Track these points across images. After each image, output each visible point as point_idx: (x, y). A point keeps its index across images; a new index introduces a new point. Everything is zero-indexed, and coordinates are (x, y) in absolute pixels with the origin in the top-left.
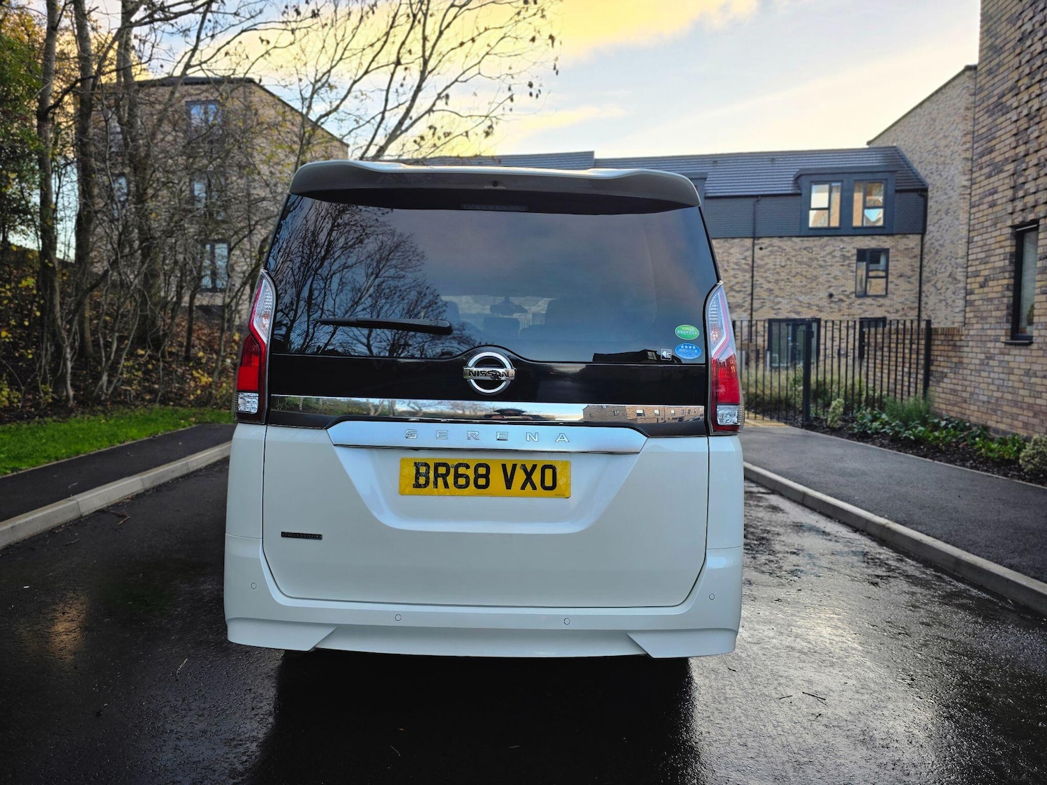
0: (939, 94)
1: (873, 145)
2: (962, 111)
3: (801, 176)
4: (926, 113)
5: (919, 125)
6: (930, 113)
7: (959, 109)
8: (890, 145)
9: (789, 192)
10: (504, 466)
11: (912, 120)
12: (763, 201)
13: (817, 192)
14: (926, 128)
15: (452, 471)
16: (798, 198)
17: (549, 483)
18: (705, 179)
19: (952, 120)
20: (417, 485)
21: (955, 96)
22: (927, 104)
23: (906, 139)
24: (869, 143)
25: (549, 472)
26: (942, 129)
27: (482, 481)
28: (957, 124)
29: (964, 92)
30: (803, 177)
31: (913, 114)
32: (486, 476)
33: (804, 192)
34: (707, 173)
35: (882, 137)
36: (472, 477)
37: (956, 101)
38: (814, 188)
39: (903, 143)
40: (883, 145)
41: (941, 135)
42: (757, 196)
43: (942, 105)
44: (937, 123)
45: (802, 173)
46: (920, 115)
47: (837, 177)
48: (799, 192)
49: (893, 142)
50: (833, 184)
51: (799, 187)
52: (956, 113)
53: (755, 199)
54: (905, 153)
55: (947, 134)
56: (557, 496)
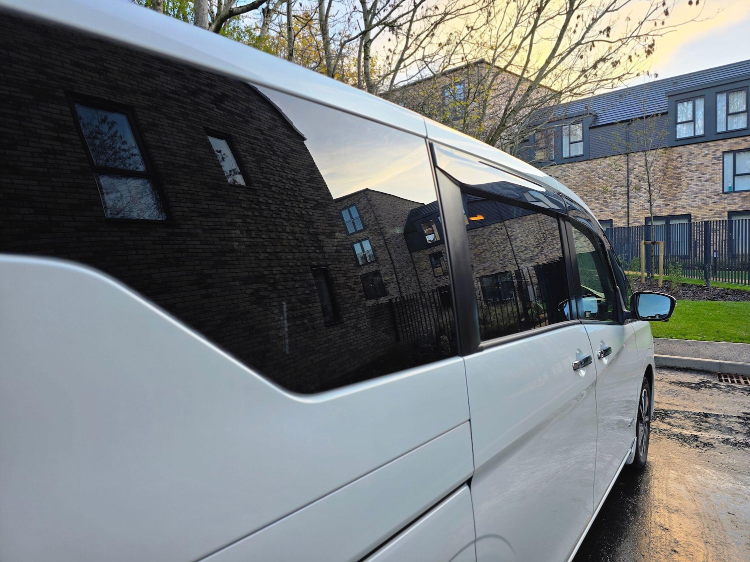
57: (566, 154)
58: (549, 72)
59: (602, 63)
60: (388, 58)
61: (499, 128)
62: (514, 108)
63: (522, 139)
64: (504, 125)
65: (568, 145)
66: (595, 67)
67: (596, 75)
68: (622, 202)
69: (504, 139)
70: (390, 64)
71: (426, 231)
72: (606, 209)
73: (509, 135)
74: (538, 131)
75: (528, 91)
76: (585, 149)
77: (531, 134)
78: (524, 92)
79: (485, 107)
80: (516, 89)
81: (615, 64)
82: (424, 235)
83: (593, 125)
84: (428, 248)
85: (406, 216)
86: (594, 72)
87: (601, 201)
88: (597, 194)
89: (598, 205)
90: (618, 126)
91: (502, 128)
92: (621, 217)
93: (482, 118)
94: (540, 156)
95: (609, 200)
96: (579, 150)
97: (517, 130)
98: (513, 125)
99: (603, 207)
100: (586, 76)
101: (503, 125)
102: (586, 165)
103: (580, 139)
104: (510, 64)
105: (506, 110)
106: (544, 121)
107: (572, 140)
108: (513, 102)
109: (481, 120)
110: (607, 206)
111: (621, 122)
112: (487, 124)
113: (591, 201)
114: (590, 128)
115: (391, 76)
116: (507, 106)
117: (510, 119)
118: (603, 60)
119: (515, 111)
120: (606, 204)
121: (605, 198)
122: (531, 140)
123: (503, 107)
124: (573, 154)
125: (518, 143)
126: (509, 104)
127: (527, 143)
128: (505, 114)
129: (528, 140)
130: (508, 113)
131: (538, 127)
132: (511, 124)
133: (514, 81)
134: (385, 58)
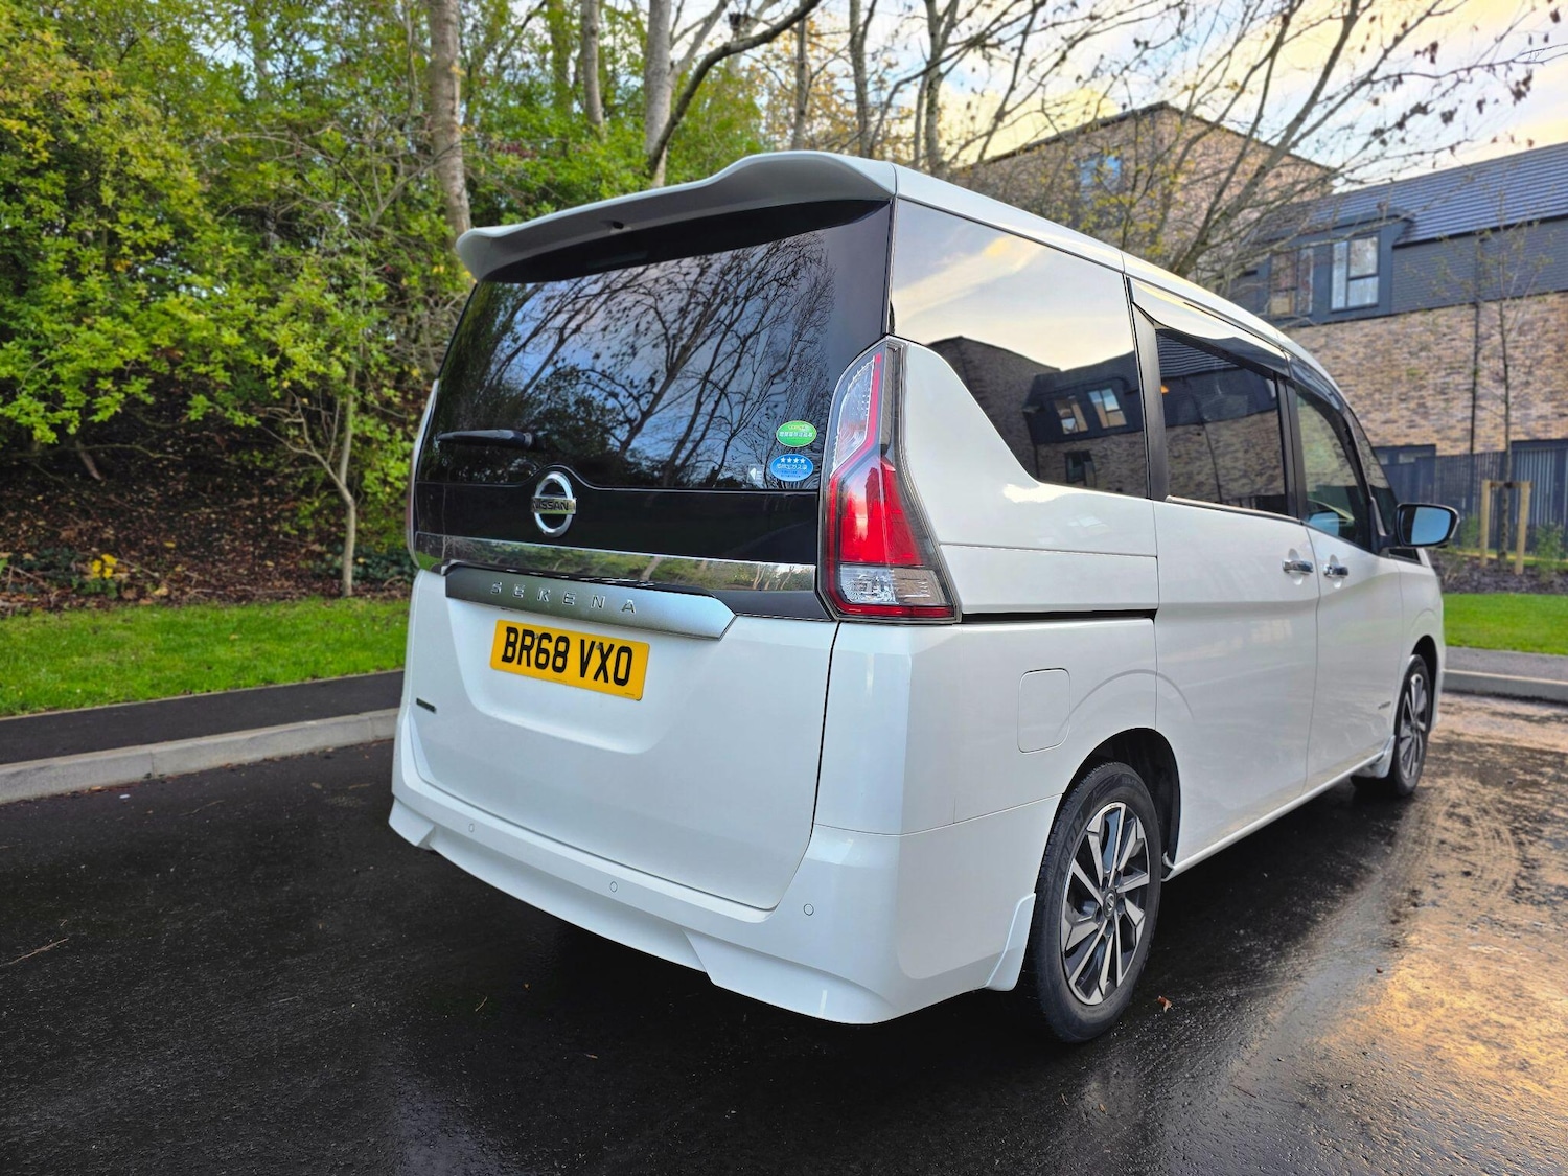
10: (583, 642)
15: (536, 643)
17: (621, 675)
20: (506, 659)
25: (624, 656)
27: (559, 662)
32: (564, 655)
36: (552, 653)
56: (628, 695)
57: (1338, 302)
58: (1303, 136)
59: (1418, 116)
60: (969, 106)
61: (1194, 247)
62: (1228, 208)
63: (1241, 270)
64: (1205, 243)
65: (1344, 283)
66: (1400, 125)
67: (1403, 140)
68: (1461, 408)
69: (1203, 270)
70: (973, 118)
71: (1062, 412)
72: (1422, 422)
73: (1215, 262)
74: (1275, 254)
75: (1256, 175)
76: (1383, 291)
77: (1259, 259)
78: (1251, 175)
79: (1166, 207)
80: (1233, 171)
81: (1447, 117)
82: (1058, 420)
83: (1401, 241)
84: (1063, 442)
85: (1029, 385)
86: (1399, 134)
87: (1413, 405)
88: (1404, 390)
89: (1405, 413)
90: (1444, 245)
91: (1199, 248)
92: (1456, 440)
93: (1160, 227)
94: (1280, 304)
95: (1430, 404)
96: (1367, 293)
97: (1230, 252)
98: (1224, 241)
99: (1416, 418)
100: (1383, 142)
101: (1202, 243)
102: (1385, 327)
103: (1371, 270)
104: (1222, 117)
105: (1211, 212)
106: (1290, 232)
107: (1353, 273)
108: (1226, 195)
109: (1157, 231)
110: (1425, 415)
111: (1452, 237)
112: (1170, 240)
113: (1391, 404)
114: (1396, 247)
115: (980, 142)
116: (1213, 205)
117: (1218, 230)
118: (1421, 109)
119: (1228, 215)
120: (1423, 410)
121: (1421, 397)
122: (1263, 273)
123: (1205, 206)
124: (1353, 303)
125: (1232, 277)
126: (1216, 202)
127: (1253, 278)
128: (1207, 221)
129: (1254, 273)
130: (1216, 217)
131: (1276, 247)
132: (1219, 239)
133: (1230, 154)
134: (964, 107)
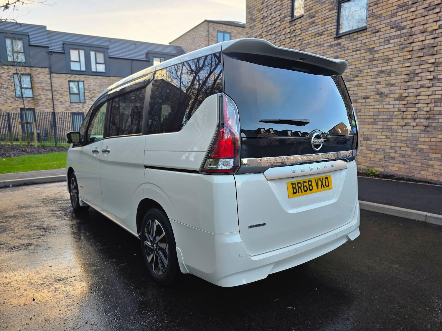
0: (196, 29)
1: (172, 44)
2: (204, 37)
3: (148, 53)
4: (191, 35)
5: (189, 39)
6: (193, 36)
7: (204, 36)
8: (178, 45)
9: (145, 60)
10: (315, 180)
11: (186, 37)
12: (135, 62)
13: (156, 61)
14: (192, 41)
15: (302, 184)
16: (148, 62)
17: (327, 185)
18: (108, 48)
19: (201, 39)
20: (294, 193)
21: (201, 30)
22: (191, 32)
23: (184, 44)
24: (170, 43)
25: (327, 180)
26: (197, 42)
27: (311, 188)
28: (203, 41)
29: (205, 29)
30: (150, 54)
31: (186, 35)
33: (151, 60)
34: (109, 46)
35: (175, 42)
36: (308, 186)
37: (202, 33)
38: (154, 59)
39: (183, 46)
40: (175, 45)
41: (197, 45)
42: (132, 60)
43: (197, 33)
44: (196, 40)
45: (149, 52)
46: (189, 35)
47: (163, 56)
48: (149, 60)
49: (179, 44)
50: (162, 59)
51: (148, 58)
52: (202, 38)
53: (131, 61)
54: (184, 50)
55: (200, 45)
56: (330, 189)
